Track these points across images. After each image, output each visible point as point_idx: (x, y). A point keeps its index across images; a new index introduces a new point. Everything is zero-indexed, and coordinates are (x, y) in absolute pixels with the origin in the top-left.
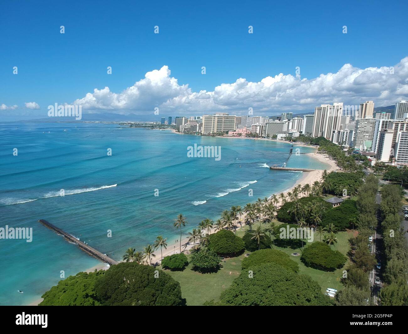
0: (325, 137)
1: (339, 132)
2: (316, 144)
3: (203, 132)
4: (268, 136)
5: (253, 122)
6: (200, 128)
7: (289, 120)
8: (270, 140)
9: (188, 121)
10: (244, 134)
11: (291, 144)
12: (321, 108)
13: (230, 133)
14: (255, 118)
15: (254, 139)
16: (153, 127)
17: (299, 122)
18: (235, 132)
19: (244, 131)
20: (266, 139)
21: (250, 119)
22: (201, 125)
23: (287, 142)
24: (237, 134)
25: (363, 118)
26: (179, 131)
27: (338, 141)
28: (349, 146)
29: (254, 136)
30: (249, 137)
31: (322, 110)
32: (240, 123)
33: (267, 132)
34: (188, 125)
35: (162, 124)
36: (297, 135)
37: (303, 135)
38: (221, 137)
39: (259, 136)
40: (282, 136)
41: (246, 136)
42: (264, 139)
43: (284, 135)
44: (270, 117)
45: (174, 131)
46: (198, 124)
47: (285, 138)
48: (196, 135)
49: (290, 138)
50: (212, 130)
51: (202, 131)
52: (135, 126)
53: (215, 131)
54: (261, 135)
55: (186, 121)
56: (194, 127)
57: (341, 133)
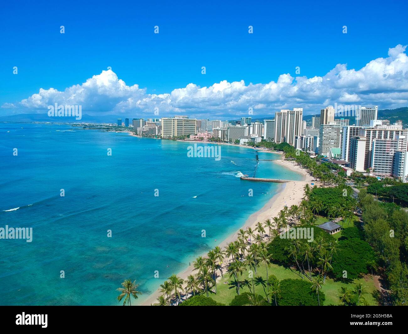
0: (288, 142)
1: (302, 138)
2: (280, 150)
3: (162, 136)
4: (231, 141)
5: (214, 126)
6: (159, 131)
7: (249, 125)
8: (233, 145)
9: (146, 123)
10: (206, 138)
11: (255, 149)
12: (281, 113)
13: (192, 137)
14: (215, 122)
15: (217, 143)
16: (108, 129)
17: (259, 127)
18: (196, 136)
19: (206, 135)
20: (229, 144)
21: (210, 122)
22: (160, 128)
23: (250, 147)
24: (199, 138)
25: (324, 124)
26: (137, 134)
27: (301, 147)
28: (314, 153)
29: (216, 141)
30: (211, 141)
31: (282, 115)
32: (201, 126)
33: (229, 137)
34: (146, 128)
35: (118, 125)
36: (259, 140)
37: (265, 140)
38: (182, 141)
39: (222, 141)
40: (245, 141)
41: (208, 141)
42: (226, 144)
43: (247, 140)
44: (229, 121)
45: (131, 134)
46: (157, 127)
47: (248, 143)
48: (155, 138)
49: (252, 143)
50: (172, 134)
51: (161, 134)
52: (89, 128)
53: (176, 135)
54: (224, 140)
55: (144, 123)
56: (153, 130)
57: (304, 139)
